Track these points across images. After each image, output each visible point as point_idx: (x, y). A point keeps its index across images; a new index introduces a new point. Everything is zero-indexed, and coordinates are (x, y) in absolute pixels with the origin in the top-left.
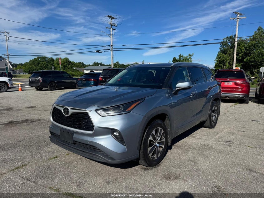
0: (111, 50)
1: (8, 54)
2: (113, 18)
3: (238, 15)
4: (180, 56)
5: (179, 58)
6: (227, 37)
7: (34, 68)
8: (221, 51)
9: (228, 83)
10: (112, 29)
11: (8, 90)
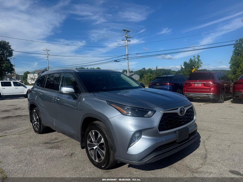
1: (48, 67)
9: (198, 84)
10: (128, 41)
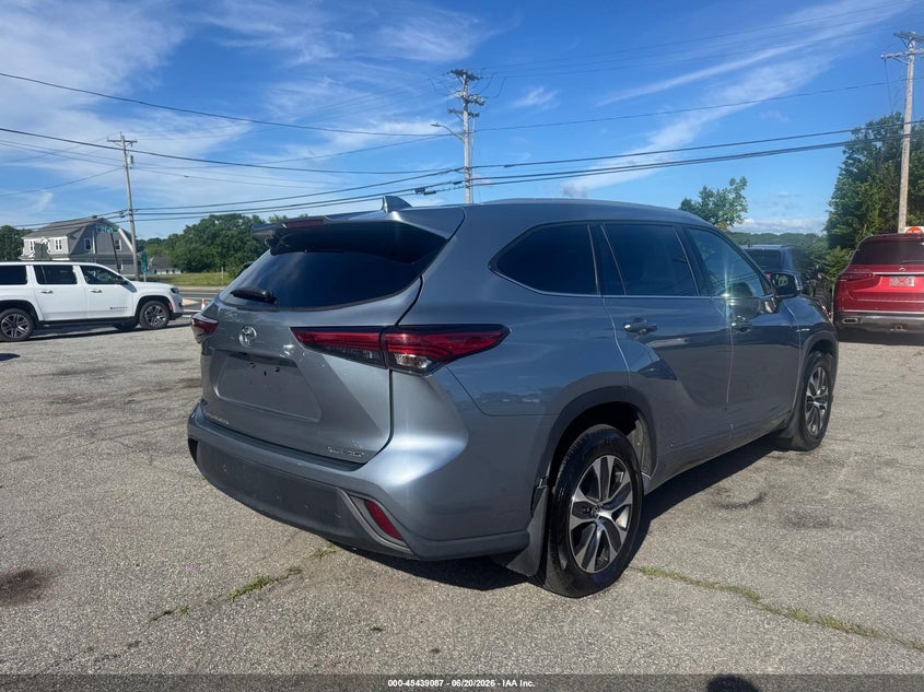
0: (464, 184)
1: (131, 210)
2: (471, 78)
3: (914, 42)
4: (706, 194)
5: (700, 200)
6: (871, 124)
7: (204, 252)
8: (849, 172)
9: (903, 278)
10: (469, 114)
11: (171, 323)
